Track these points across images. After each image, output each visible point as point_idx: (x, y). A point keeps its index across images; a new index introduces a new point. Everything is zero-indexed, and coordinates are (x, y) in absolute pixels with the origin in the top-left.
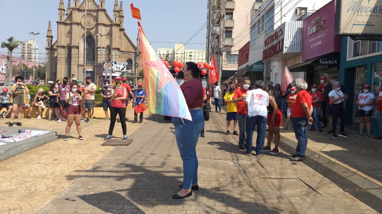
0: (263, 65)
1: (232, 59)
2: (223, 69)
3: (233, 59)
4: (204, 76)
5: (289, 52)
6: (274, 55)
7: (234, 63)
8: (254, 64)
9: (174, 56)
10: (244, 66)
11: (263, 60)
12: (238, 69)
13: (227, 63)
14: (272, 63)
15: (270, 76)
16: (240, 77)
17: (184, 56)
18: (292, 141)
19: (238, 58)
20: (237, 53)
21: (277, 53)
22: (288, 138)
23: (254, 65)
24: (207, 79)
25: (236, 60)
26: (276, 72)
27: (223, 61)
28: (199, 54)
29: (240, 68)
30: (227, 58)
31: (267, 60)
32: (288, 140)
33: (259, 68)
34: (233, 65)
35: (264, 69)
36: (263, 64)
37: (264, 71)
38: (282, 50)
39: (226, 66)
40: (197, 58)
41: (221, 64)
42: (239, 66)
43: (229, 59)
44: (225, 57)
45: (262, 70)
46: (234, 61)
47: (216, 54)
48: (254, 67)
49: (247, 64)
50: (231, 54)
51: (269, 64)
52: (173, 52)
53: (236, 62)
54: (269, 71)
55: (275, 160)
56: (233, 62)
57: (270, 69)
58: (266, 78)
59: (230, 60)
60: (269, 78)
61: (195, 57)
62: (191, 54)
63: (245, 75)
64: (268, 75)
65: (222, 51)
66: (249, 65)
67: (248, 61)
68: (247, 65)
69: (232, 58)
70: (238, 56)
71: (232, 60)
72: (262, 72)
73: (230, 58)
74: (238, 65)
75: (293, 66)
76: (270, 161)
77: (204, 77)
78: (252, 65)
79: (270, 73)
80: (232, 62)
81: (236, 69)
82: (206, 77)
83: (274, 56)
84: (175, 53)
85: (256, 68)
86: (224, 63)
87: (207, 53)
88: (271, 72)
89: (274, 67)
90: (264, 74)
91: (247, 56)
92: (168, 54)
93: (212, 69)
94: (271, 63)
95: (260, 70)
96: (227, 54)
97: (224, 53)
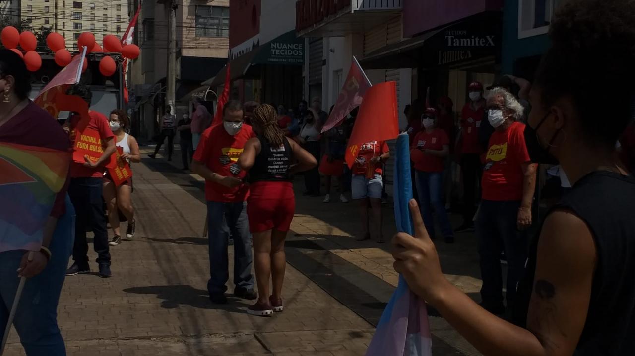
0: (300, 46)
1: (212, 21)
3: (216, 21)
4: (109, 79)
5: (367, 8)
6: (327, 16)
7: (218, 35)
8: (274, 41)
9: (20, 5)
10: (246, 45)
11: (298, 29)
12: (230, 55)
13: (197, 35)
14: (325, 40)
15: (321, 79)
16: (238, 81)
17: (56, 4)
19: (229, 17)
20: (226, 3)
21: (336, 12)
23: (272, 45)
24: (118, 88)
25: (225, 25)
26: (336, 69)
27: (184, 29)
29: (237, 50)
30: (198, 17)
31: (310, 30)
33: (289, 53)
34: (215, 41)
35: (303, 57)
36: (301, 40)
37: (303, 64)
38: (349, 3)
39: (192, 45)
40: (99, 13)
41: (174, 37)
42: (232, 45)
43: (201, 20)
44: (189, 14)
45: (298, 61)
46: (219, 27)
48: (273, 50)
49: (255, 39)
50: (208, 4)
51: (316, 42)
53: (226, 32)
54: (319, 63)
55: (305, 329)
56: (215, 31)
57: (322, 56)
58: (310, 86)
59: (205, 24)
60: (317, 86)
61: (93, 8)
63: (246, 74)
64: (317, 77)
66: (260, 44)
67: (258, 32)
68: (256, 43)
69: (214, 19)
70: (228, 11)
71: (213, 25)
72: (300, 67)
73: (203, 18)
74: (228, 41)
76: (291, 333)
77: (109, 82)
78: (269, 44)
79: (322, 70)
80: (213, 31)
81: (223, 54)
83: (326, 19)
85: (281, 53)
86: (188, 35)
88: (324, 68)
89: (332, 51)
90: (306, 73)
91: (255, 14)
93: (134, 57)
94: (322, 38)
95: (294, 61)
96: (196, 6)
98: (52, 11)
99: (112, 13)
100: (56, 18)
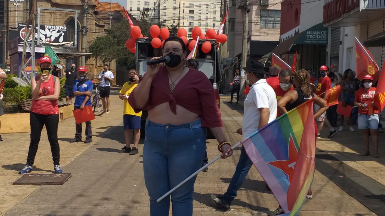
0: (325, 32)
1: (270, 19)
2: (253, 38)
3: (273, 19)
4: (208, 54)
5: (370, 8)
6: (344, 14)
7: (273, 27)
8: (309, 30)
9: (159, 12)
10: (291, 33)
11: (325, 22)
12: (281, 39)
13: (260, 28)
14: (342, 28)
15: (339, 53)
16: (285, 55)
17: (179, 11)
18: (367, 176)
19: (280, 16)
20: (279, 7)
21: (349, 11)
22: (359, 170)
23: (307, 32)
24: (214, 60)
25: (278, 21)
26: (349, 47)
27: (253, 24)
28: (207, 7)
29: (285, 36)
30: (261, 16)
31: (332, 23)
32: (360, 174)
33: (318, 37)
34: (272, 31)
35: (327, 40)
36: (326, 29)
37: (327, 43)
38: (358, 5)
39: (258, 33)
40: (203, 16)
41: (247, 29)
42: (282, 32)
43: (263, 18)
44: (256, 15)
45: (324, 42)
46: (274, 22)
47: (239, 8)
48: (308, 36)
49: (296, 29)
50: (268, 9)
51: (336, 30)
52: (157, 5)
53: (278, 25)
54: (337, 43)
55: (326, 209)
56: (272, 25)
57: (339, 39)
58: (331, 58)
59: (266, 21)
60: (336, 58)
61: (200, 13)
62: (192, 9)
63: (290, 50)
64: (336, 52)
65: (250, 5)
66: (300, 32)
67: (298, 24)
68: (297, 31)
69: (271, 17)
70: (280, 13)
71: (271, 21)
72: (325, 46)
73: (266, 17)
74: (279, 30)
75: (379, 34)
76: (318, 212)
77: (209, 57)
78: (305, 32)
79: (339, 47)
80: (270, 25)
81: (276, 38)
82: (212, 57)
83: (343, 15)
84: (162, 7)
85: (314, 37)
86: (255, 28)
87: (223, 8)
88: (341, 46)
89: (346, 35)
90: (328, 50)
91: (297, 13)
92: (147, 10)
93: (223, 41)
94: (340, 28)
95: (321, 42)
96: (261, 10)
97: (255, 8)
98: (177, 15)
99: (211, 16)
100: (179, 20)
